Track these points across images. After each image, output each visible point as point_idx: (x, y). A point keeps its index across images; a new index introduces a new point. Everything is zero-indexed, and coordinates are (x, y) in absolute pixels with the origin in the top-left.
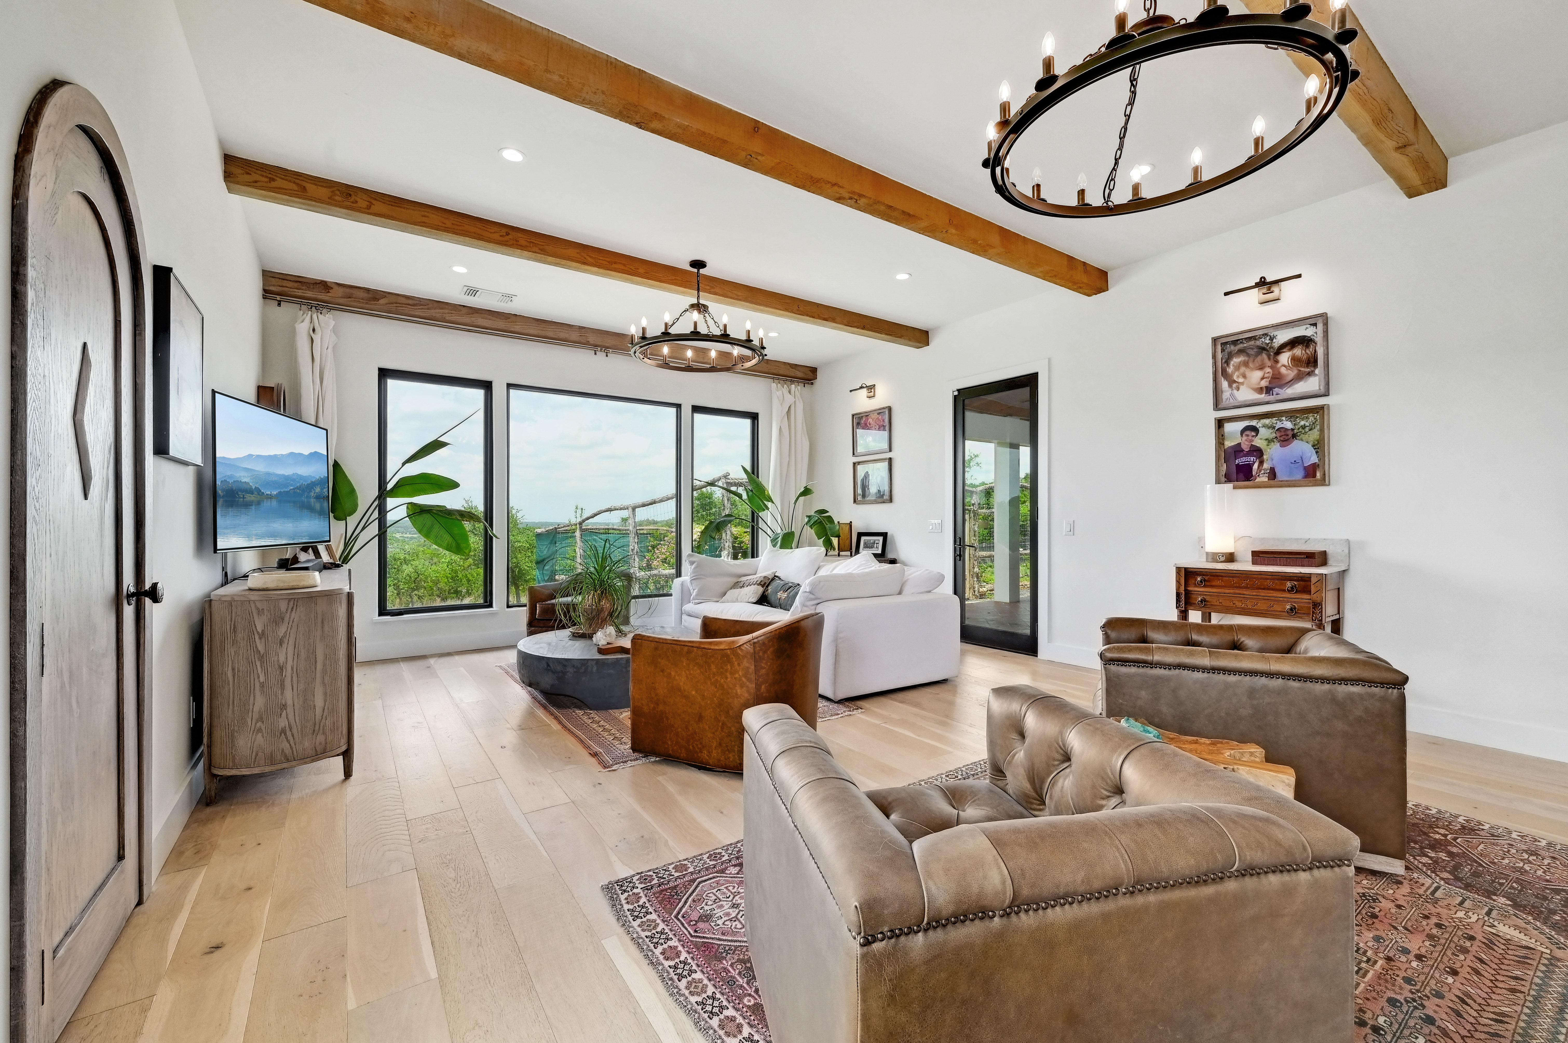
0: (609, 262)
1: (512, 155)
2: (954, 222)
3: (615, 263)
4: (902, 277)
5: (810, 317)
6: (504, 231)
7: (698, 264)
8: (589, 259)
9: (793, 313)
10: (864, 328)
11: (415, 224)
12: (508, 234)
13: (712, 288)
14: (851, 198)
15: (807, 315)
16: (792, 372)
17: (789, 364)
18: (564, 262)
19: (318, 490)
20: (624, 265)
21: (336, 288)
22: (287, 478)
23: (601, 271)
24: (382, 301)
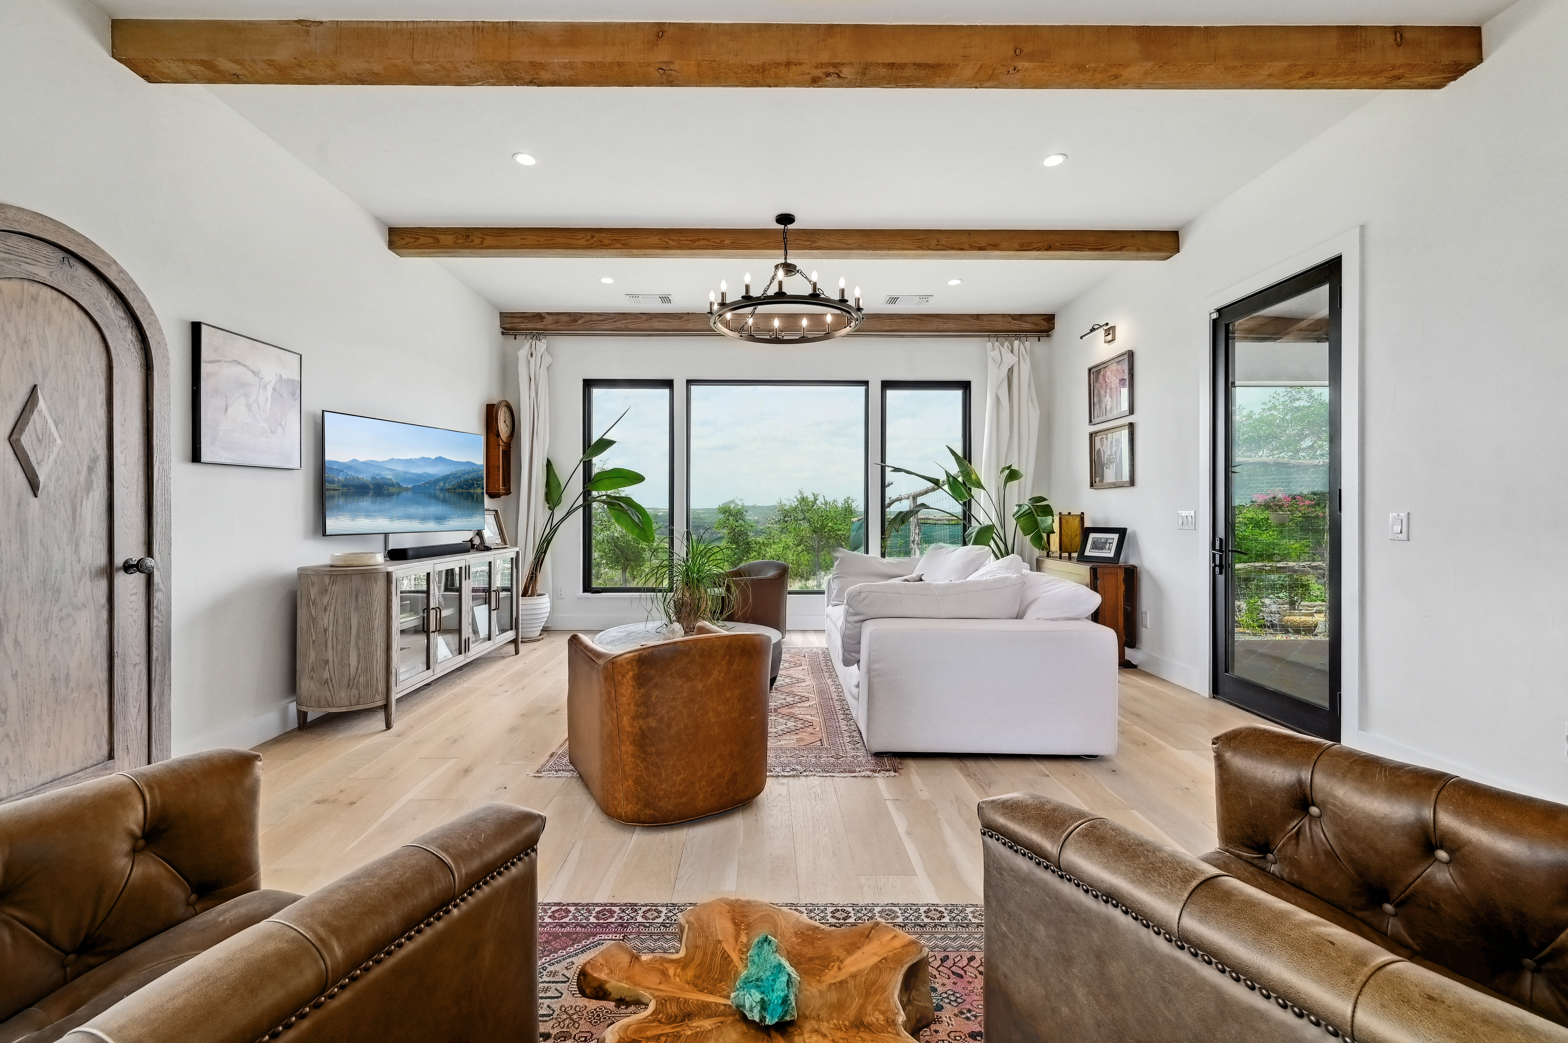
0: (691, 241)
1: (525, 160)
2: (1025, 51)
3: (698, 240)
4: (1053, 161)
5: (957, 249)
6: (589, 235)
7: (785, 219)
8: (671, 242)
9: (930, 249)
10: (1049, 248)
11: (516, 248)
12: (593, 237)
13: (815, 242)
14: (828, 75)
15: (952, 249)
16: (1015, 325)
17: (1010, 315)
18: (648, 251)
19: (442, 484)
20: (708, 240)
21: (547, 316)
22: (419, 475)
23: (686, 252)
24: (580, 322)
